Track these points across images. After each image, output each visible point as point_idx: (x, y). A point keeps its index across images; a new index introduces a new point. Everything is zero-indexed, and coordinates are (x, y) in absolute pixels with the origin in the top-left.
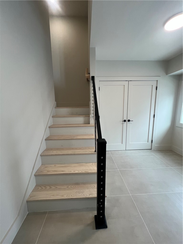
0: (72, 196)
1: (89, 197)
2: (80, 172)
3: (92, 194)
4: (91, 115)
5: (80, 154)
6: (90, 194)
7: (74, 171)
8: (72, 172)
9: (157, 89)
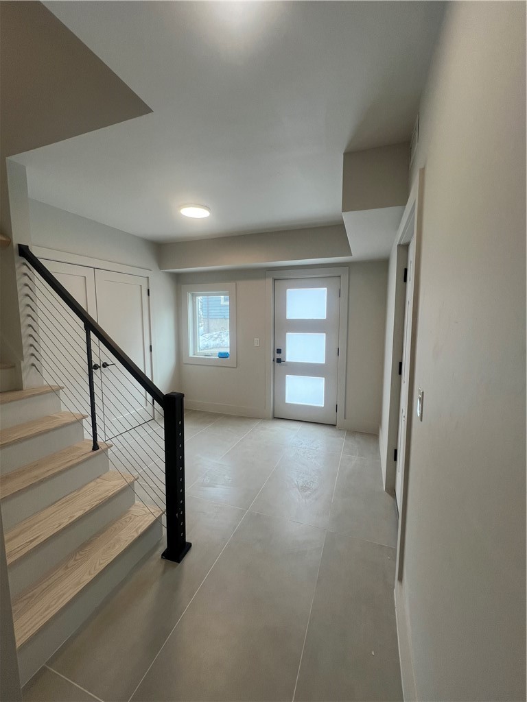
0: (100, 564)
1: (139, 533)
2: (88, 508)
3: (139, 527)
4: (26, 360)
5: (60, 472)
6: (137, 531)
7: (71, 517)
8: (66, 522)
9: (149, 295)
